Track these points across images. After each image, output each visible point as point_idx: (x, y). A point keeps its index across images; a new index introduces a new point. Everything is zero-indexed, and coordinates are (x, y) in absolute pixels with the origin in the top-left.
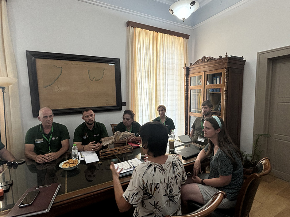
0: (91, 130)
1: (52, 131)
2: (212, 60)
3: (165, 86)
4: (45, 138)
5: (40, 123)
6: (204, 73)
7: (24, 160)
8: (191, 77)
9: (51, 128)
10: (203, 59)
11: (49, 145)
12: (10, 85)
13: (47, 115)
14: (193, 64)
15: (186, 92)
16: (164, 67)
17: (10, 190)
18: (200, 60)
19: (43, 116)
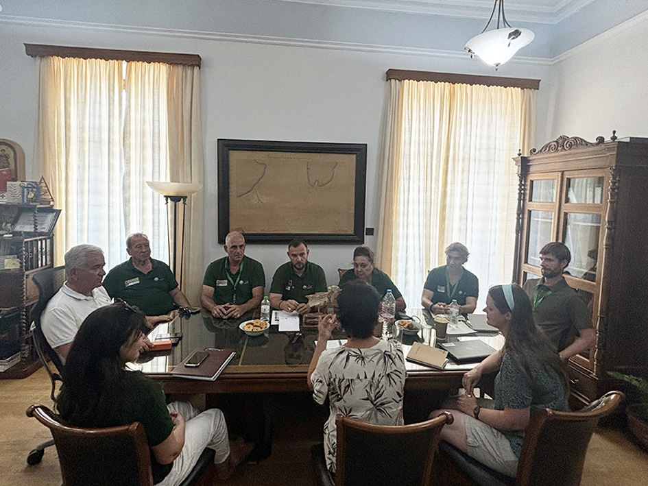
0: (300, 276)
1: (241, 270)
2: (580, 146)
3: (465, 198)
4: (230, 279)
5: (227, 255)
6: (560, 174)
7: (199, 309)
8: (532, 182)
9: (240, 265)
10: (561, 141)
11: (235, 292)
12: (194, 192)
13: (237, 244)
14: (537, 151)
15: (518, 215)
16: (467, 156)
17: (179, 346)
18: (553, 143)
19: (231, 246)
